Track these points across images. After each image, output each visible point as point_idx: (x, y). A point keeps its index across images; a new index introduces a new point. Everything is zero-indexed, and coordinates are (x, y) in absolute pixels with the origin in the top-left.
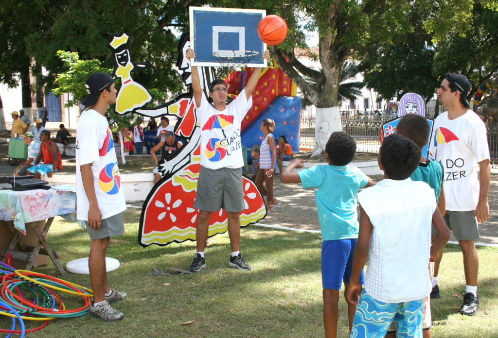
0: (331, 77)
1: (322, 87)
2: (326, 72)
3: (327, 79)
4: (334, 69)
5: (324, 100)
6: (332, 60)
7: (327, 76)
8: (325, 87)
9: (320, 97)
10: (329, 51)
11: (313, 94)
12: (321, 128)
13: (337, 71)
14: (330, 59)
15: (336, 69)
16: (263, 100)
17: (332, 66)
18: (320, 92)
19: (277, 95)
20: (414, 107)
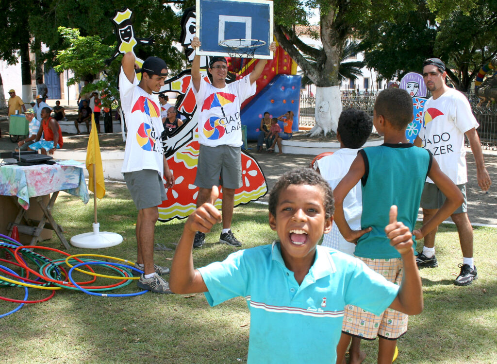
0: (332, 56)
1: (323, 66)
2: (327, 50)
3: (328, 58)
4: (335, 47)
5: (325, 79)
6: (333, 39)
7: (328, 55)
8: (326, 66)
9: (320, 76)
10: (330, 29)
11: (314, 73)
12: (321, 107)
13: (338, 50)
15: (337, 47)
16: (263, 78)
17: (333, 45)
18: (321, 71)
19: (277, 73)
20: (415, 87)
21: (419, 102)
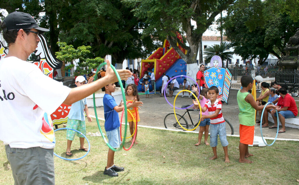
0: (193, 49)
1: (189, 54)
2: (191, 47)
3: (191, 50)
4: (194, 45)
5: (190, 60)
6: (193, 41)
7: (191, 49)
8: (191, 54)
9: (188, 59)
10: (190, 37)
11: (185, 57)
12: (188, 73)
13: (196, 46)
14: (192, 41)
15: (195, 45)
16: (171, 61)
17: (193, 44)
18: (188, 57)
19: (178, 58)
20: (217, 62)
21: (219, 70)
